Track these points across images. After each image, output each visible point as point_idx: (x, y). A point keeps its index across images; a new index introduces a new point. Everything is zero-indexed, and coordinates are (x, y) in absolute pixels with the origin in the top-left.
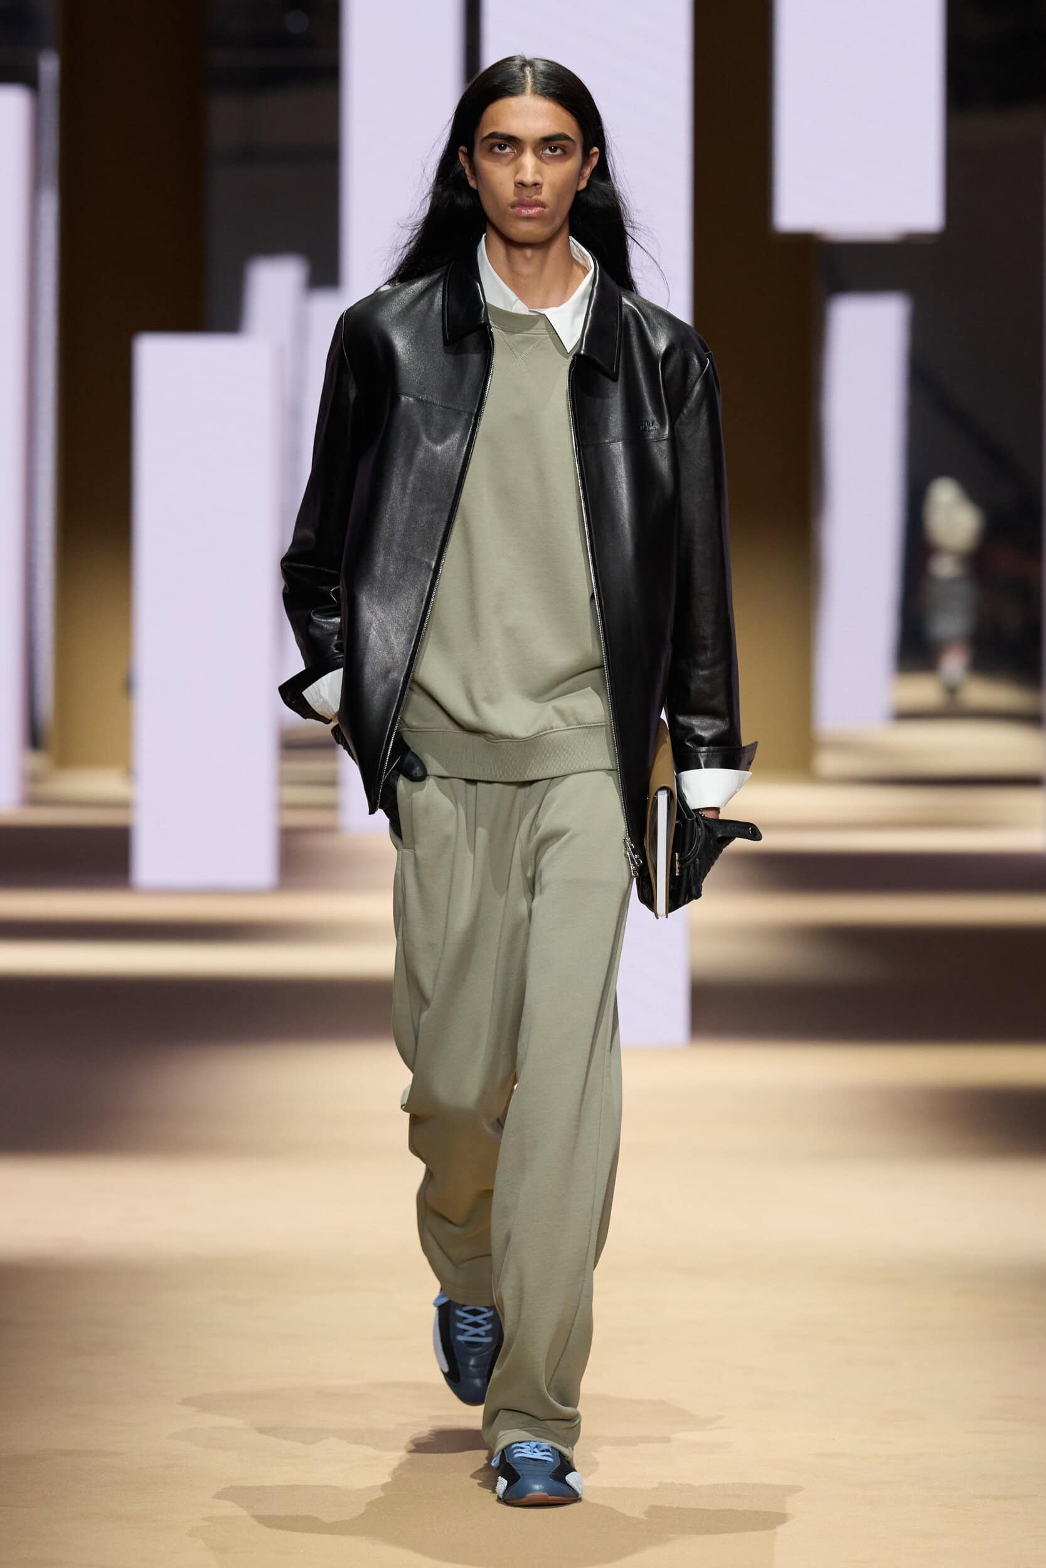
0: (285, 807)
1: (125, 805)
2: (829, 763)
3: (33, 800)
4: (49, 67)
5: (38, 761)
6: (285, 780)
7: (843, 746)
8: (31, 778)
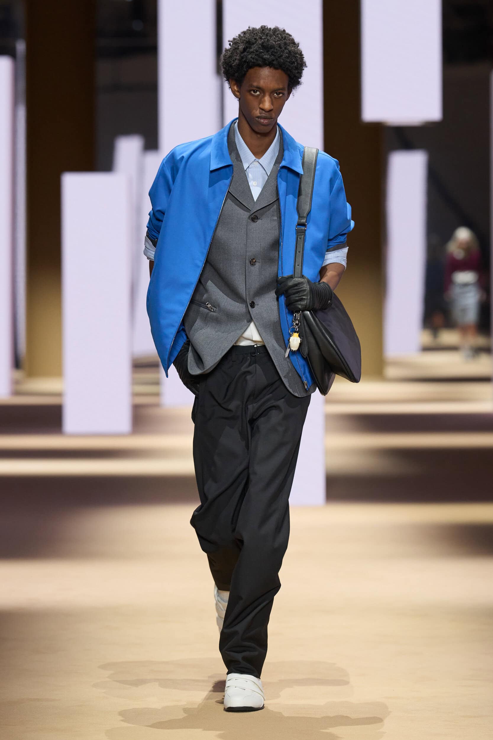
0: (135, 395)
1: (59, 395)
2: (391, 372)
3: (16, 393)
4: (21, 47)
5: (19, 374)
6: (135, 382)
7: (397, 364)
8: (16, 382)
